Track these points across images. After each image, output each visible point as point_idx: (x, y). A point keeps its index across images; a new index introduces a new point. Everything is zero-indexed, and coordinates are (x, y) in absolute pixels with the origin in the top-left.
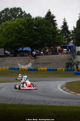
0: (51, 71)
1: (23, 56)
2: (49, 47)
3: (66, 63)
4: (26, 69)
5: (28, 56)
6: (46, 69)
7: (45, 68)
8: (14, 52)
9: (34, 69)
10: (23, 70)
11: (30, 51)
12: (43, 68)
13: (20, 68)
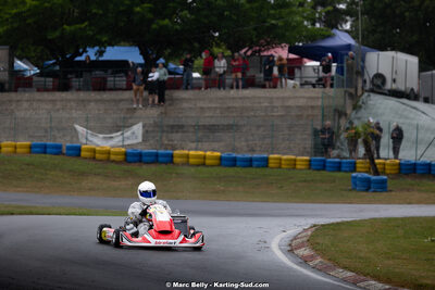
0: (238, 169)
1: (101, 87)
2: (234, 47)
3: (316, 133)
4: (117, 154)
5: (129, 88)
6: (215, 158)
7: (208, 153)
8: (57, 68)
9: (157, 155)
10: (98, 156)
11: (140, 65)
12: (201, 153)
13: (83, 147)
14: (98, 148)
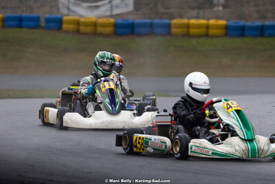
0: (246, 39)
4: (105, 25)
7: (212, 22)
9: (151, 25)
10: (82, 29)
12: (203, 22)
13: (65, 18)
14: (82, 20)
